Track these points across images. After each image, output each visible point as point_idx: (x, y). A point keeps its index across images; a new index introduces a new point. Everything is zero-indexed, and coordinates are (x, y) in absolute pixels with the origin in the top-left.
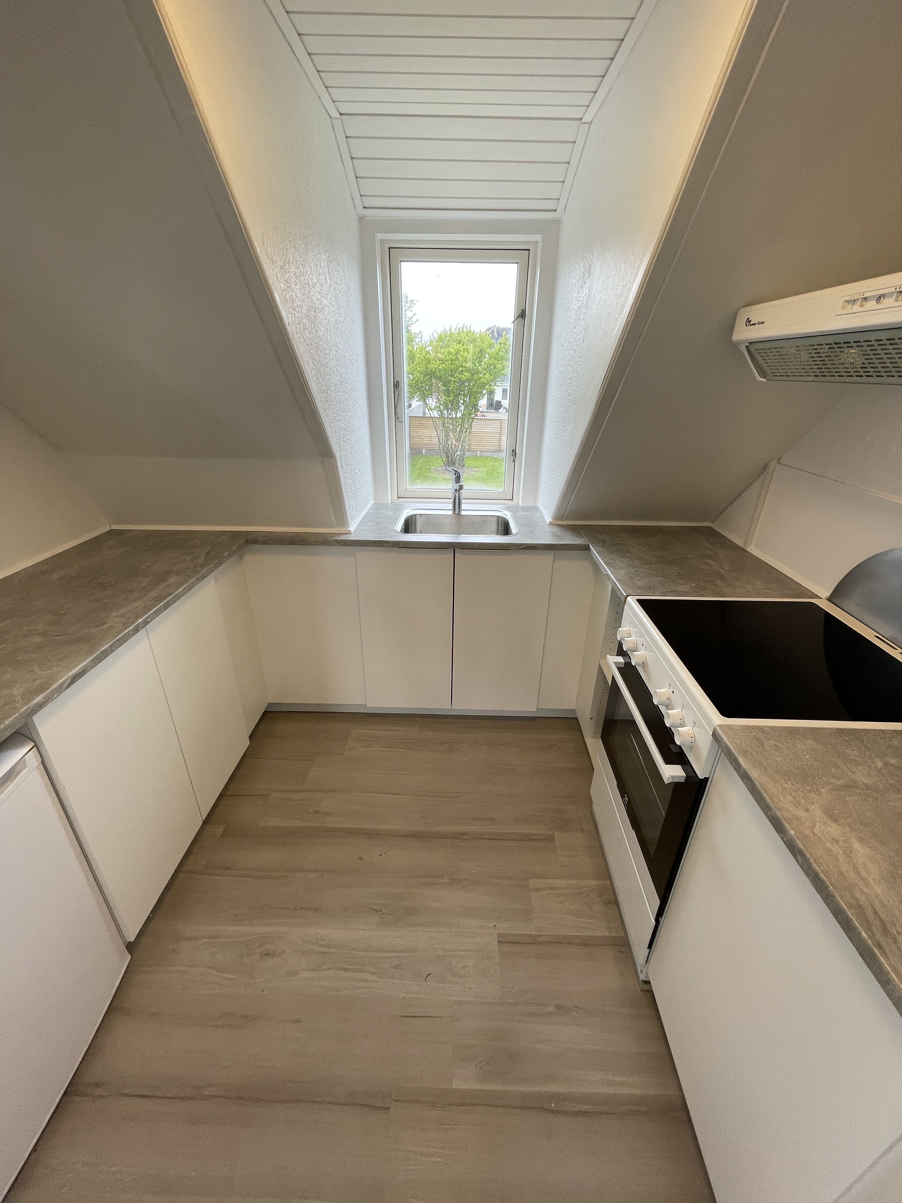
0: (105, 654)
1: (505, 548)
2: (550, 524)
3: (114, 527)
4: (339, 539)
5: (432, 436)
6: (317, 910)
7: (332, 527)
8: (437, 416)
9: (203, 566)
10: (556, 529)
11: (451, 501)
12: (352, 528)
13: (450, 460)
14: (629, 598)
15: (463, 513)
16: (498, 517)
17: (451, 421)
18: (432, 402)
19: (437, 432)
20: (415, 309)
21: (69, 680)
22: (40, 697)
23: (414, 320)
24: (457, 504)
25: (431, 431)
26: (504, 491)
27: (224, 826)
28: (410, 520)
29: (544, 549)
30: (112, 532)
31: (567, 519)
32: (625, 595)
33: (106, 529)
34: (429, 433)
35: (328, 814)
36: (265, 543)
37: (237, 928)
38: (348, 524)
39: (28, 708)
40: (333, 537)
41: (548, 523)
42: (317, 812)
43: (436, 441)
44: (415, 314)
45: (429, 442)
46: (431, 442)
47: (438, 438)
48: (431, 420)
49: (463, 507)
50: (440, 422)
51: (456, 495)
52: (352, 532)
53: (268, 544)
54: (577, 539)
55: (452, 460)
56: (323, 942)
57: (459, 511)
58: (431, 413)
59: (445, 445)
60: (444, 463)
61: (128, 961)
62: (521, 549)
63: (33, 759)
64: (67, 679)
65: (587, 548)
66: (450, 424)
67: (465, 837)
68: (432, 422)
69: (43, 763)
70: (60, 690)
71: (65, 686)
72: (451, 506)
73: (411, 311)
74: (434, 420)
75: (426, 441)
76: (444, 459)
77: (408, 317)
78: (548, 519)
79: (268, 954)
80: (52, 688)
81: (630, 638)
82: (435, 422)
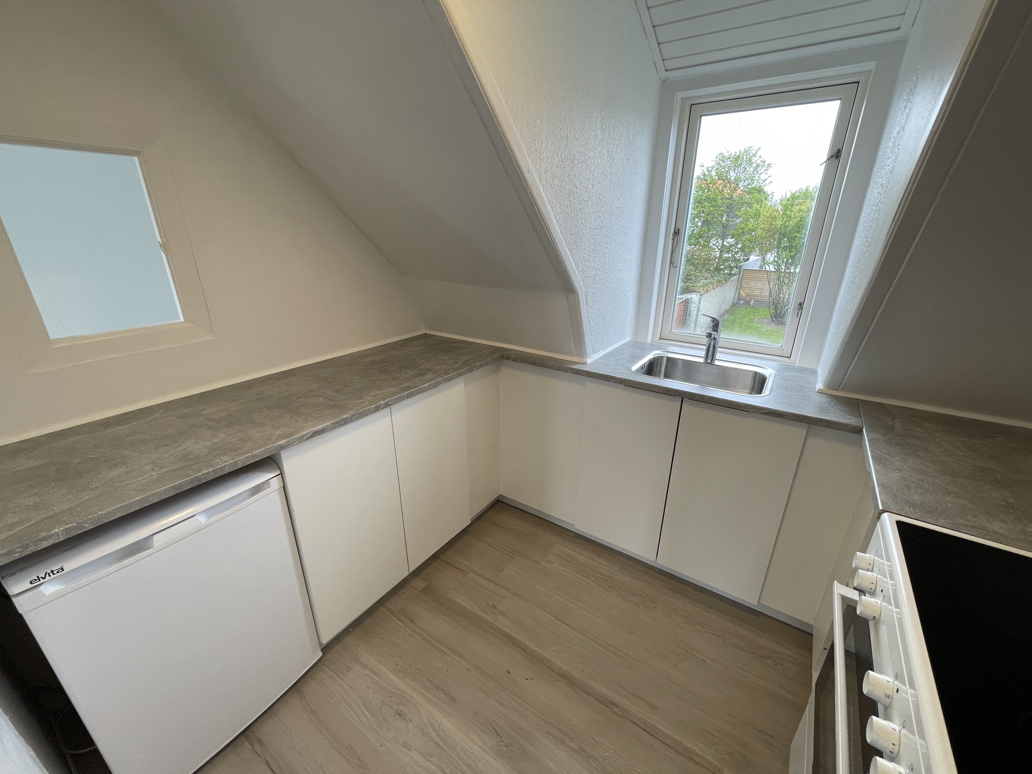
0: (345, 422)
1: (742, 409)
2: (820, 392)
3: (428, 332)
4: (573, 367)
5: (765, 288)
6: (453, 700)
7: (571, 355)
8: (773, 269)
9: (456, 369)
10: (824, 399)
11: (705, 347)
12: (589, 361)
13: (778, 313)
14: (885, 515)
15: (717, 363)
16: (756, 373)
17: (787, 275)
18: (770, 257)
19: (769, 285)
20: (770, 172)
21: (310, 434)
22: (284, 441)
23: (767, 182)
24: (711, 352)
25: (764, 284)
26: (781, 347)
27: (426, 584)
28: (656, 361)
29: (794, 420)
30: (425, 336)
31: (844, 390)
32: (881, 508)
33: (423, 332)
34: (761, 286)
35: (502, 614)
36: (515, 360)
37: (391, 676)
38: (586, 355)
39: (273, 446)
40: (569, 364)
41: (817, 390)
42: (495, 607)
43: (767, 293)
44: (770, 176)
45: (760, 294)
46: (762, 294)
47: (769, 291)
48: (766, 274)
49: (718, 356)
50: (776, 276)
51: (711, 342)
52: (588, 363)
53: (517, 361)
54: (848, 416)
55: (780, 312)
56: (442, 734)
57: (712, 361)
58: (767, 267)
59: (776, 298)
60: (771, 315)
61: (319, 657)
62: (761, 413)
63: (276, 483)
64: (309, 433)
65: (859, 431)
66: (786, 278)
67: (615, 709)
68: (766, 276)
69: (284, 487)
70: (302, 440)
71: (306, 437)
72: (703, 354)
73: (766, 173)
74: (768, 274)
75: (757, 293)
76: (772, 311)
77: (762, 180)
78: (820, 386)
79: (400, 714)
80: (295, 436)
81: (870, 573)
82: (770, 275)
